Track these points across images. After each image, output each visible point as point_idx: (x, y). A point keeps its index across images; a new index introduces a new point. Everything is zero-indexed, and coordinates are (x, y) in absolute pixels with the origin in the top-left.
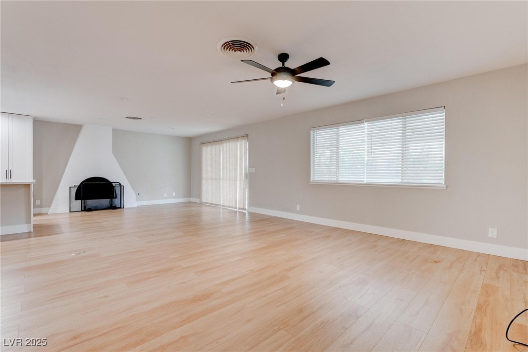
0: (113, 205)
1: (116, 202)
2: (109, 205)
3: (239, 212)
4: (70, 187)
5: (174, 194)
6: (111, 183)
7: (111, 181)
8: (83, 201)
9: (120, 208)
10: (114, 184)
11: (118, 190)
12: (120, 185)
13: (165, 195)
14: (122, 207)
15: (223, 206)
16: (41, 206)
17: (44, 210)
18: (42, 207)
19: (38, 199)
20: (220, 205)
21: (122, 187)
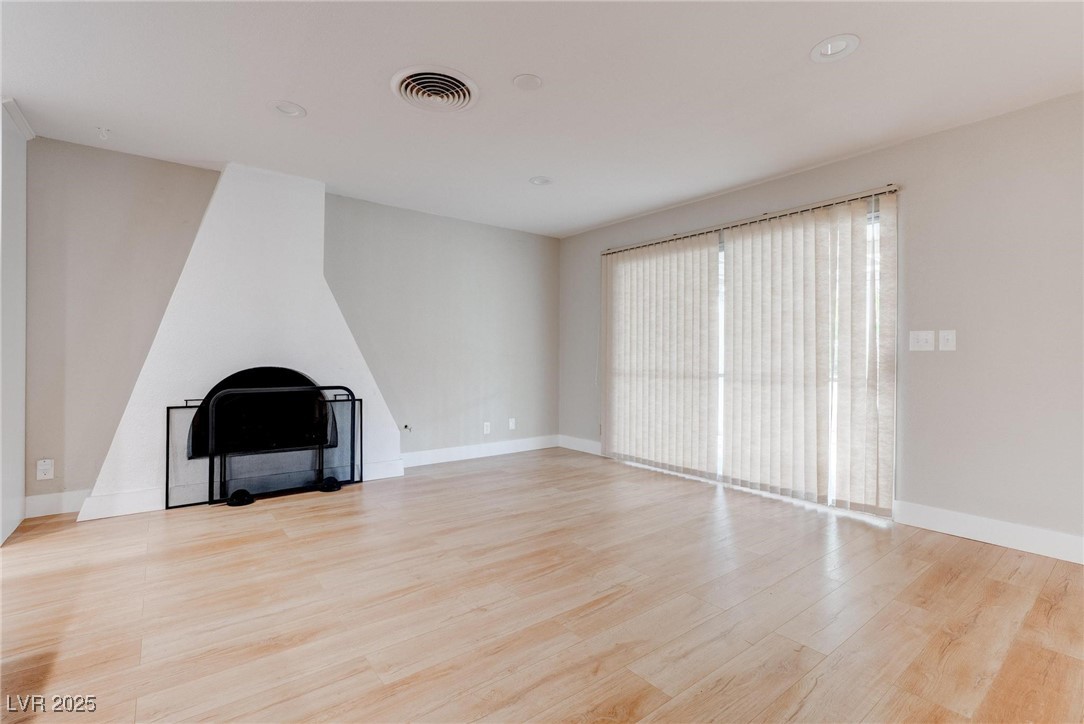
0: (327, 474)
1: (337, 460)
2: (311, 475)
3: (842, 521)
4: (169, 409)
5: (512, 424)
6: (318, 391)
7: (320, 382)
8: (217, 461)
9: (352, 481)
10: (329, 395)
11: (341, 415)
12: (352, 399)
13: (487, 428)
14: (357, 478)
15: (725, 479)
16: (57, 486)
17: (65, 503)
18: (61, 490)
19: (44, 458)
20: (712, 476)
21: (357, 403)
